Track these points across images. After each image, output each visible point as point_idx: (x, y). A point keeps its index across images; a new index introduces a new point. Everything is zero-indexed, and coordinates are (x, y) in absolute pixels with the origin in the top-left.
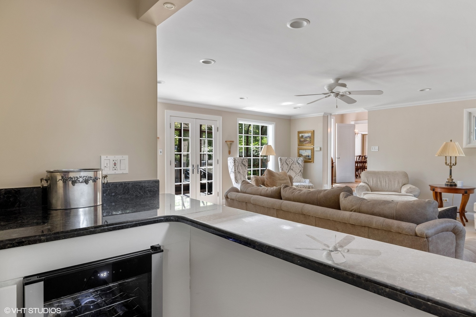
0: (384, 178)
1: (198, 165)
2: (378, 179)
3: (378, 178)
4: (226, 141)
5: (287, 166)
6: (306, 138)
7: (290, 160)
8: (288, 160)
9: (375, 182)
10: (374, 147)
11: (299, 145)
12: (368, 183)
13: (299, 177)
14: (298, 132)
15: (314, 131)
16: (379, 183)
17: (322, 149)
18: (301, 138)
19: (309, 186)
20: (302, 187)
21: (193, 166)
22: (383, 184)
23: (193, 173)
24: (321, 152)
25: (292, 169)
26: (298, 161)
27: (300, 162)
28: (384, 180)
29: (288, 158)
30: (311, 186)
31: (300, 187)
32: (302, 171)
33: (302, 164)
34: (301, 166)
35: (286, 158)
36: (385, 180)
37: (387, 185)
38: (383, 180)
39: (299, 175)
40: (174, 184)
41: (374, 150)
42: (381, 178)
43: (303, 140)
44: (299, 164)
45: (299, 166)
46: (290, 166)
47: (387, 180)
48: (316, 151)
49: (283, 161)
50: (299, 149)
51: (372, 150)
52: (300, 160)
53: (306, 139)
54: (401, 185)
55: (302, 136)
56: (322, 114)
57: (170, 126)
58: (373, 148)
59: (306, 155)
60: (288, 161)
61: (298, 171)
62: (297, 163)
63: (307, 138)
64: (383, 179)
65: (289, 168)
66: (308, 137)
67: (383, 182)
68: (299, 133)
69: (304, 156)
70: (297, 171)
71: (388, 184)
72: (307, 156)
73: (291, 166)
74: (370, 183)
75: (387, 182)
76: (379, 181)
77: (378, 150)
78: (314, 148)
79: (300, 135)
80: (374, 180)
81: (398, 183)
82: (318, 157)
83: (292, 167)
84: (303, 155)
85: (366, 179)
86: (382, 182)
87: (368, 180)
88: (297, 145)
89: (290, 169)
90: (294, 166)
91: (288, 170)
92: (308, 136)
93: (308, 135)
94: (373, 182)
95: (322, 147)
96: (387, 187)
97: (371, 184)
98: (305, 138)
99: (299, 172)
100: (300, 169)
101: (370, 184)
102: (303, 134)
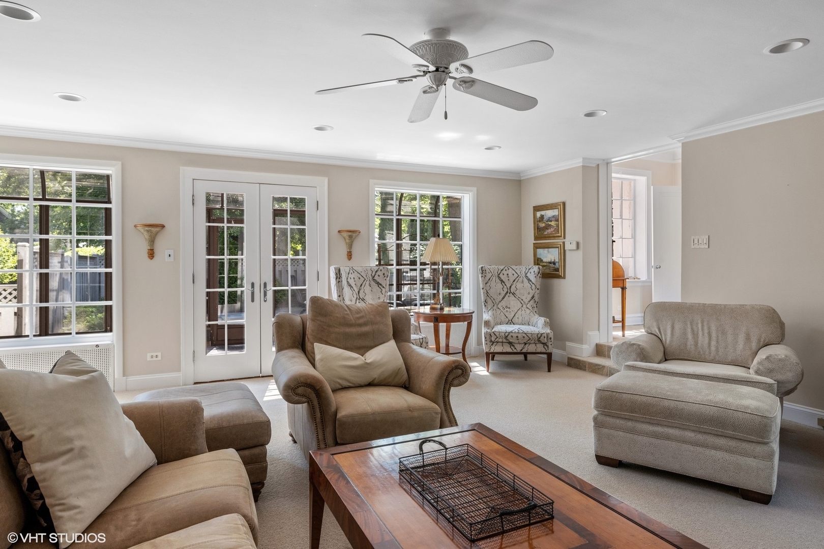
0: (705, 324)
1: (265, 284)
2: (689, 326)
3: (689, 323)
4: (339, 232)
5: (500, 285)
6: (549, 220)
7: (510, 272)
8: (505, 273)
9: (678, 331)
10: (697, 237)
11: (536, 238)
12: (660, 336)
13: (528, 311)
14: (534, 207)
15: (564, 204)
16: (690, 336)
17: (581, 246)
18: (540, 221)
19: (539, 336)
20: (520, 336)
21: (253, 285)
22: (703, 340)
23: (253, 300)
24: (580, 252)
25: (514, 294)
26: (528, 275)
27: (532, 277)
28: (706, 328)
29: (506, 268)
30: (543, 335)
31: (515, 335)
32: (536, 298)
33: (536, 281)
34: (533, 285)
35: (502, 267)
36: (709, 328)
37: (713, 343)
38: (703, 330)
39: (528, 306)
40: (203, 323)
41: (696, 246)
42: (697, 324)
43: (543, 225)
44: (529, 280)
45: (530, 286)
46: (508, 286)
47: (713, 328)
48: (569, 250)
49: (489, 275)
50: (536, 247)
51: (692, 247)
52: (533, 273)
53: (550, 223)
54: (754, 345)
55: (542, 217)
56: (578, 162)
57: (193, 200)
58: (696, 241)
59: (550, 260)
60: (505, 275)
61: (526, 298)
62: (525, 280)
63: (551, 221)
64: (703, 326)
65: (506, 290)
66: (553, 219)
67: (703, 335)
68: (537, 209)
69: (546, 262)
70: (524, 298)
71: (717, 342)
72: (550, 263)
73: (512, 285)
74: (665, 335)
75: (714, 335)
76: (689, 330)
77: (707, 246)
78: (564, 243)
79: (539, 214)
80: (678, 327)
81: (748, 338)
82: (574, 264)
83: (513, 287)
84: (545, 260)
85: (655, 324)
86: (700, 333)
87: (661, 328)
88: (533, 238)
89: (509, 292)
90: (519, 285)
91: (503, 295)
92: (553, 216)
93: (554, 214)
94: (672, 334)
95: (581, 241)
96: (713, 348)
97: (667, 338)
98: (547, 221)
99: (529, 299)
100: (532, 293)
101: (664, 340)
102: (543, 213)
